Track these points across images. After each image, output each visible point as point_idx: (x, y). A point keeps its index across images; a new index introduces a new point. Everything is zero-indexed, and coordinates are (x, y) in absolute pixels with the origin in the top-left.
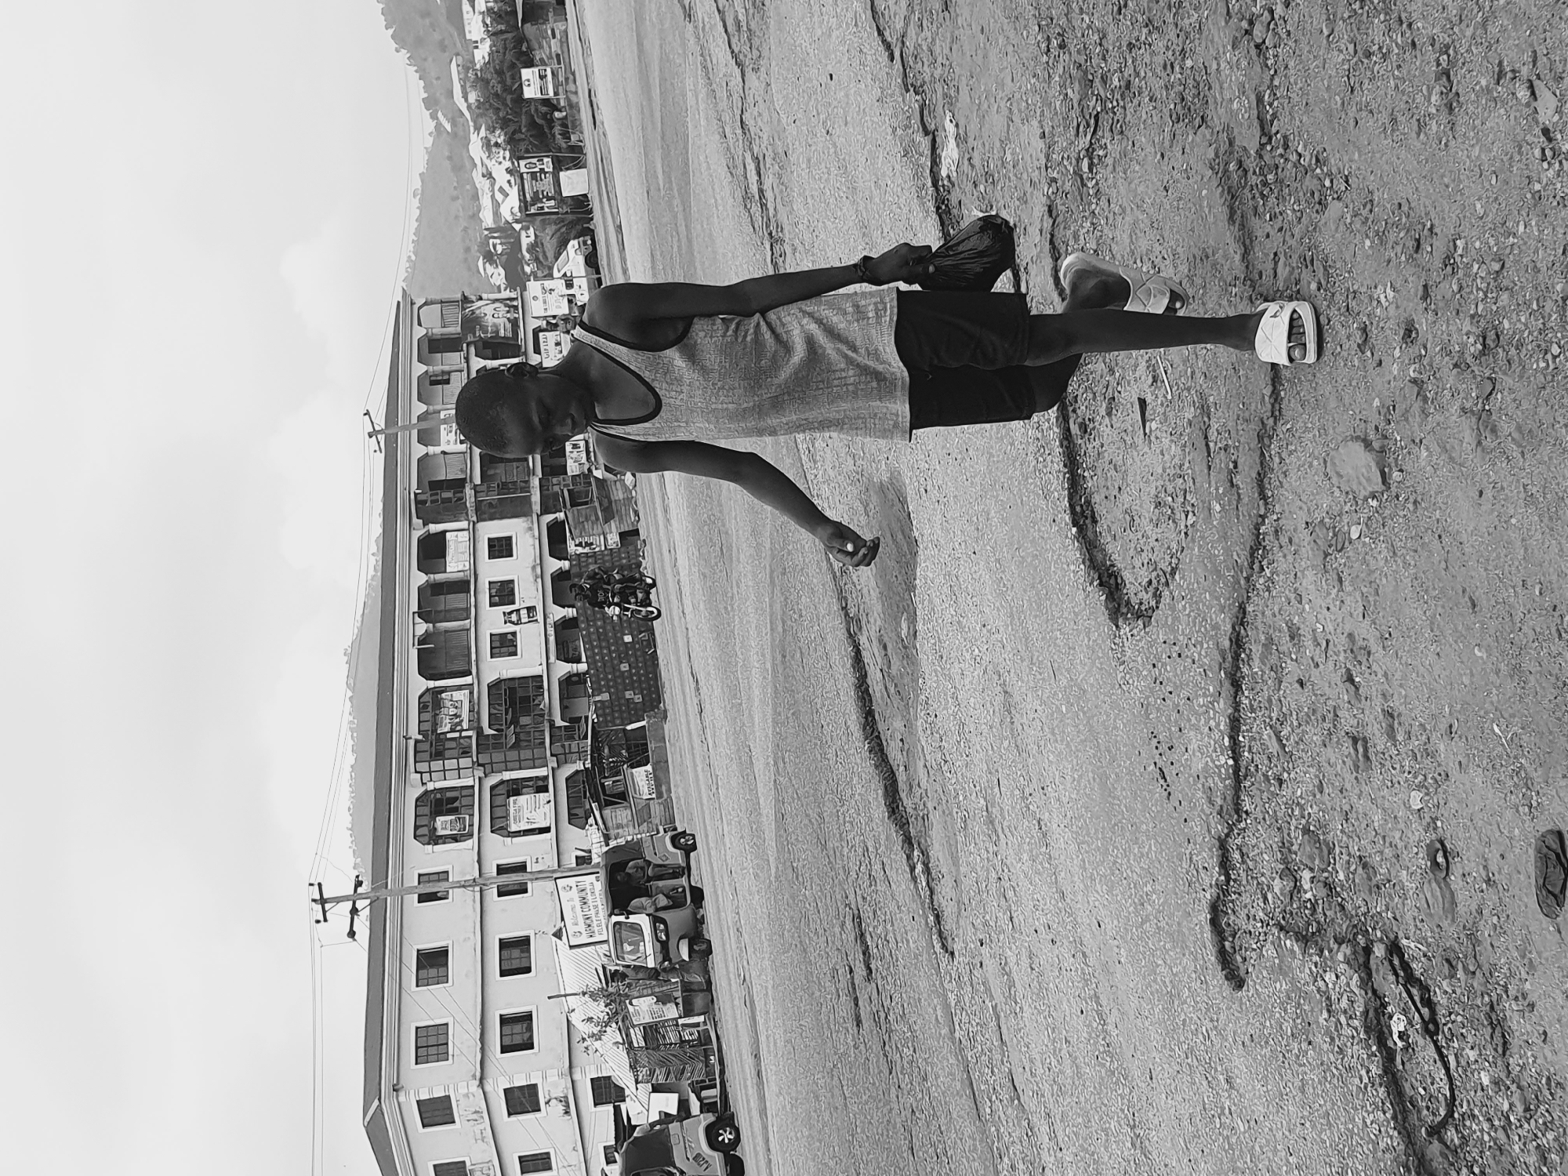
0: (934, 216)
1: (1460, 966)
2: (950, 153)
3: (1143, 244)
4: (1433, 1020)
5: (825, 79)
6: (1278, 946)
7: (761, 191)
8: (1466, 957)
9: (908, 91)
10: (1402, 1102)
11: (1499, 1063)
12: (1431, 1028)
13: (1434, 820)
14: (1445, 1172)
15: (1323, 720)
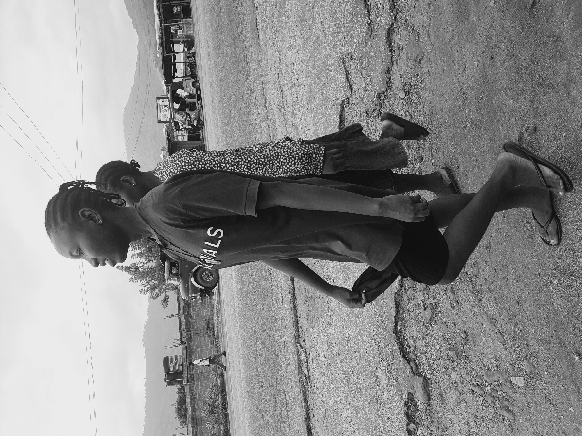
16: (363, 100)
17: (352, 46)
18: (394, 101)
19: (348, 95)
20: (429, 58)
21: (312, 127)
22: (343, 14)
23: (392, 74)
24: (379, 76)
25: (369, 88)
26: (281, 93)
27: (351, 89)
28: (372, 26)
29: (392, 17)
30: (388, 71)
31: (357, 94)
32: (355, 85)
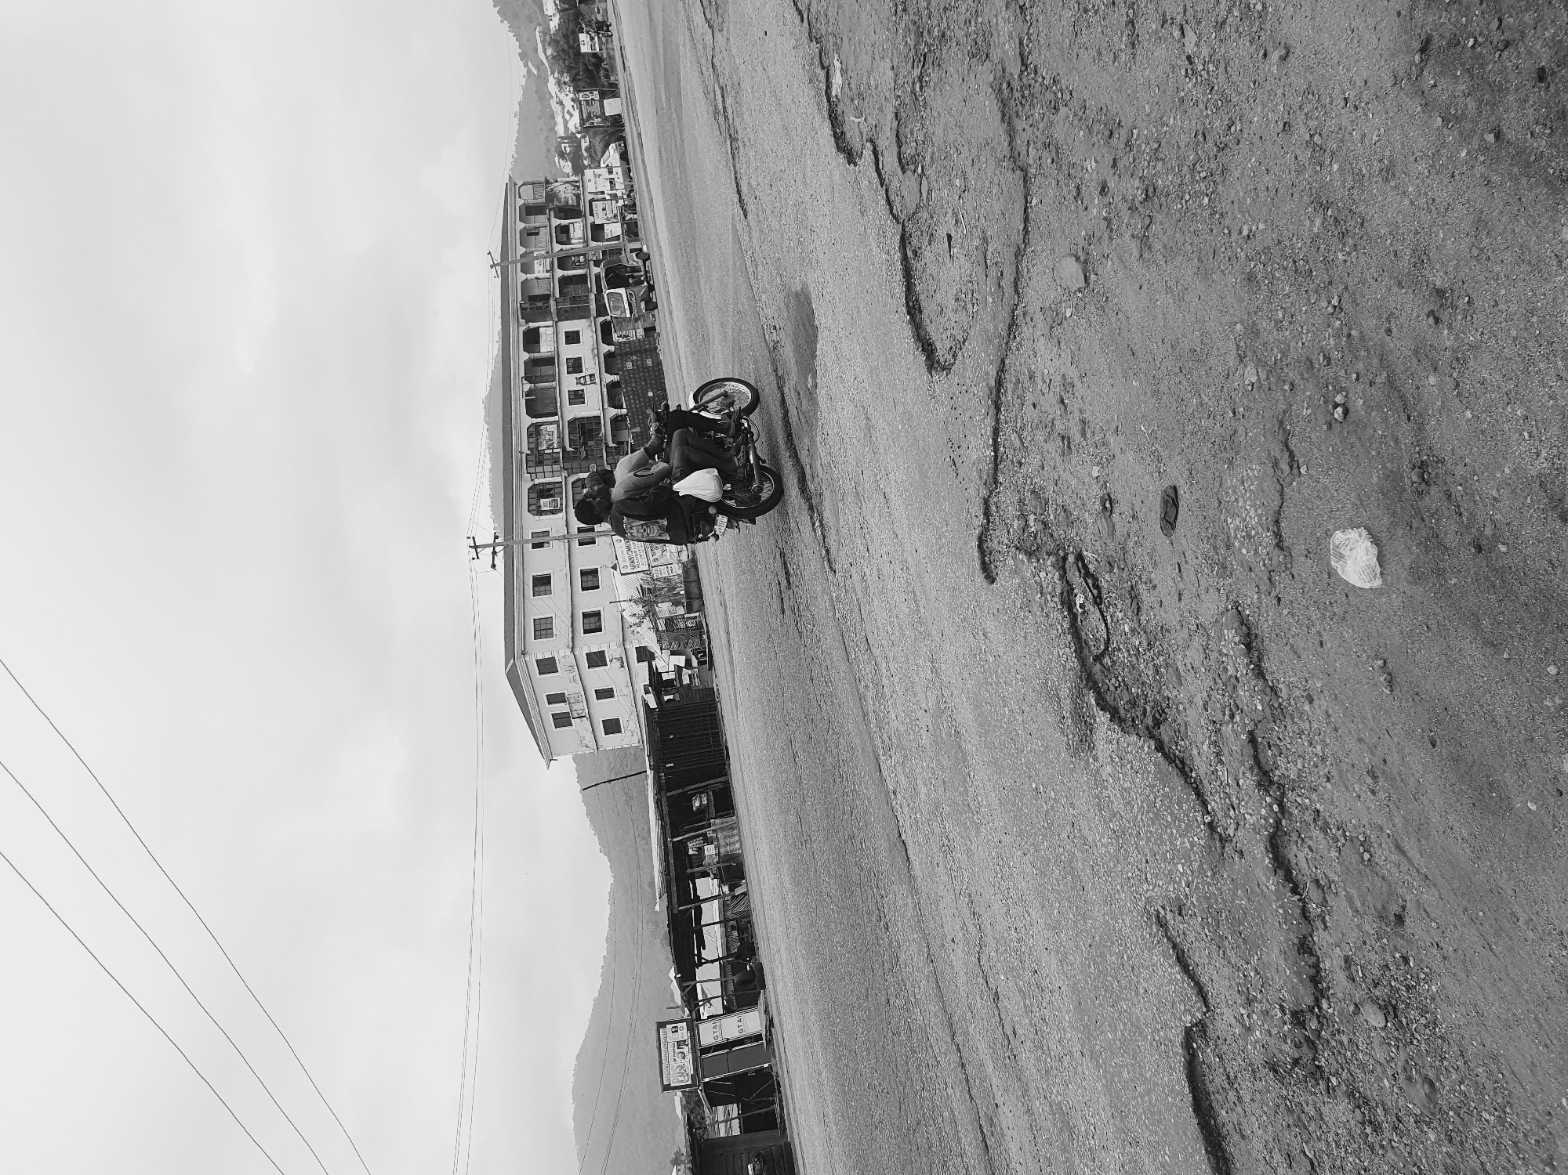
0: (828, 121)
1: (1116, 566)
2: (837, 80)
3: (952, 137)
4: (1100, 596)
5: (762, 35)
6: (1015, 558)
7: (724, 107)
8: (1119, 560)
9: (812, 41)
10: (1080, 643)
11: (1135, 619)
12: (1098, 601)
13: (1105, 483)
14: (1103, 681)
15: (1046, 427)
16: (1249, 1029)
18: (1354, 1033)
19: (1199, 1016)
20: (1425, 910)
21: (1108, 1108)
22: (1130, 803)
23: (1319, 954)
24: (1282, 962)
25: (1259, 996)
26: (994, 1005)
27: (1202, 996)
28: (1219, 830)
29: (1270, 805)
30: (1305, 947)
31: (1225, 1010)
32: (1212, 986)
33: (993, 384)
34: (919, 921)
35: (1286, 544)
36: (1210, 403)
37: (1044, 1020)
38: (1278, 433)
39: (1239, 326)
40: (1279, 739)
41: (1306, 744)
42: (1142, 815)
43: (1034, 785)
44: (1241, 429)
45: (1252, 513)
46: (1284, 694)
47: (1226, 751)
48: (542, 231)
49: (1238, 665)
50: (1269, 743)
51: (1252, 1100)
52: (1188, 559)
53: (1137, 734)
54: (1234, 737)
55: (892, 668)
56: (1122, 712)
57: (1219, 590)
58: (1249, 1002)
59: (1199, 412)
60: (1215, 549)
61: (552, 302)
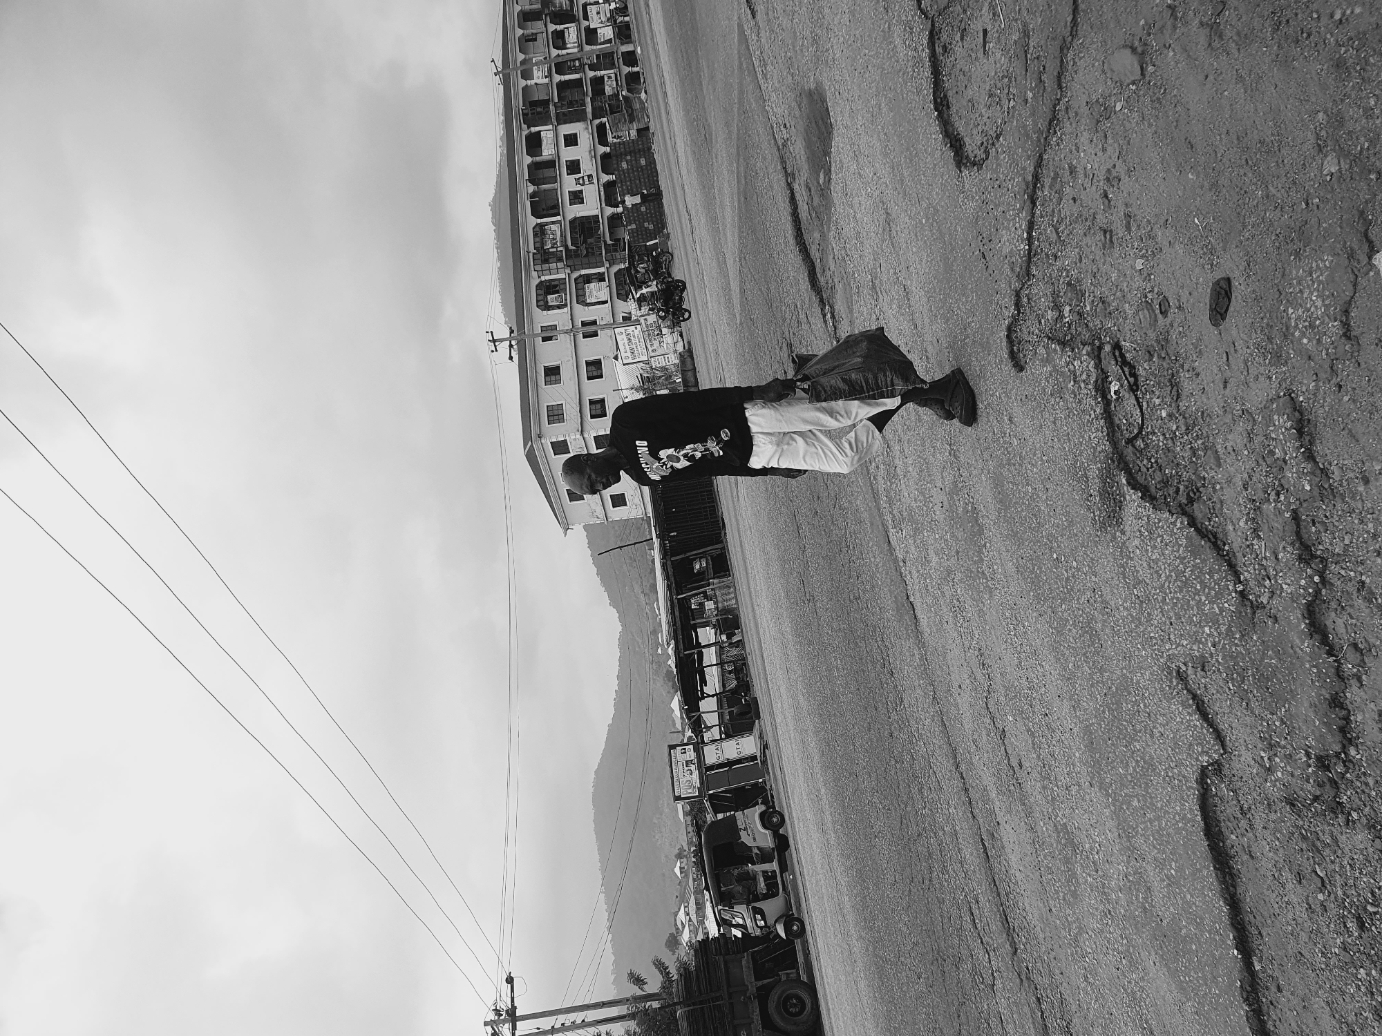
1: (1156, 355)
4: (1136, 384)
6: (1046, 348)
8: (1160, 349)
10: (1113, 427)
11: (1173, 405)
14: (1134, 462)
15: (1086, 220)
16: (1269, 770)
17: (1200, 642)
19: (1216, 757)
23: (1350, 708)
24: (1312, 714)
25: (1283, 742)
26: (1001, 741)
27: (1220, 741)
28: (1251, 597)
29: (1311, 577)
30: (1336, 702)
31: (1243, 752)
32: (1231, 732)
33: (1030, 178)
34: (925, 669)
35: (1353, 334)
36: (1279, 195)
37: (1053, 756)
38: (1358, 223)
39: (1321, 115)
40: (1326, 517)
41: (1356, 521)
42: (1170, 582)
43: (1055, 556)
44: (1314, 221)
45: (1319, 303)
46: (1337, 475)
47: (1265, 528)
48: (539, 36)
49: (1288, 449)
50: (1313, 521)
51: (1265, 828)
52: (1238, 347)
53: (1169, 511)
54: (1276, 514)
55: (906, 450)
56: (1153, 490)
57: (1270, 378)
58: (1271, 746)
59: (1264, 204)
60: (1270, 339)
61: (552, 108)
